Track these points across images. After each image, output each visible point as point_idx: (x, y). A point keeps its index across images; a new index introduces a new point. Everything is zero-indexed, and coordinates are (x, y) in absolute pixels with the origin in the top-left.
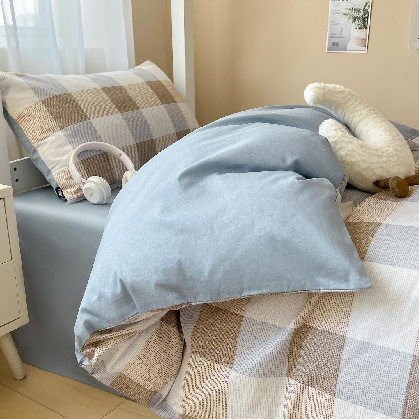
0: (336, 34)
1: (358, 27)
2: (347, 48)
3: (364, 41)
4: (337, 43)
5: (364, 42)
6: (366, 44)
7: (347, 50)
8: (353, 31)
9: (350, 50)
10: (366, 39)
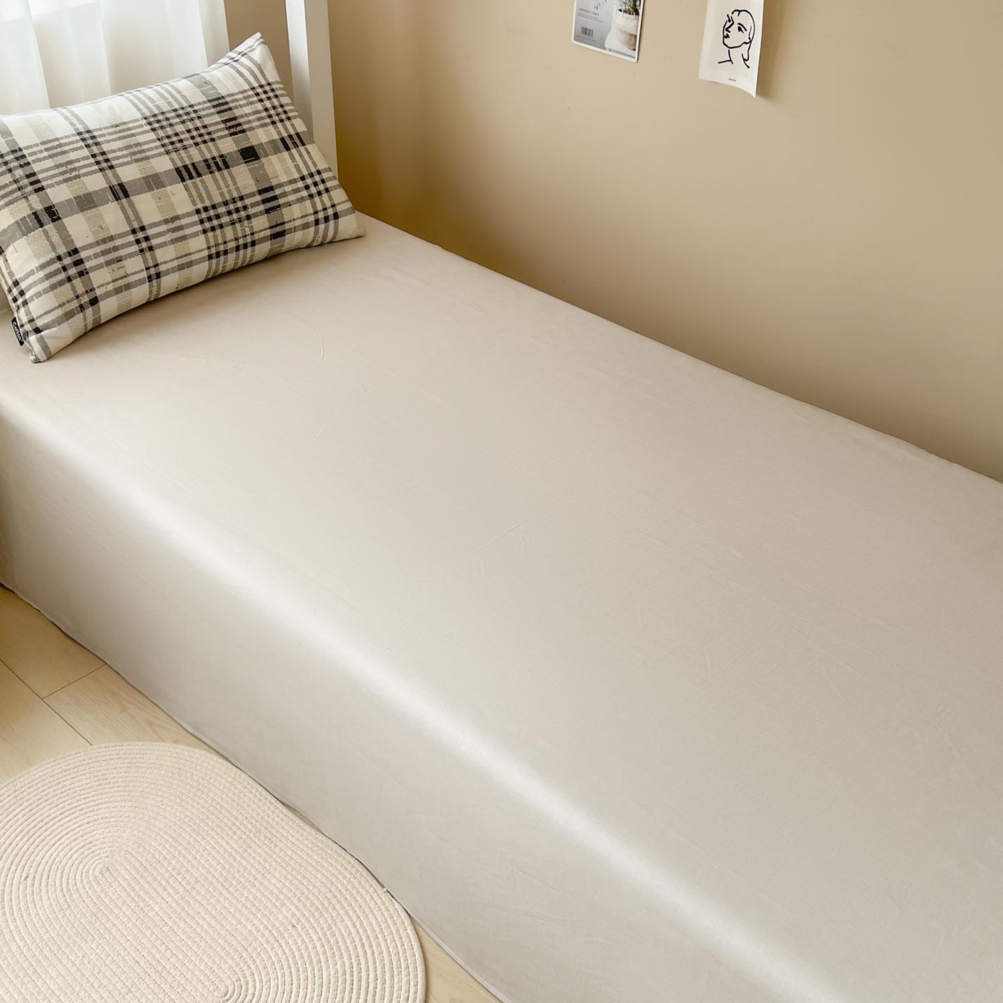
0: (588, 12)
1: (623, 8)
2: (606, 45)
3: (633, 38)
4: (590, 30)
5: (634, 41)
6: (635, 45)
7: (605, 49)
8: (617, 14)
9: (610, 50)
10: (636, 37)
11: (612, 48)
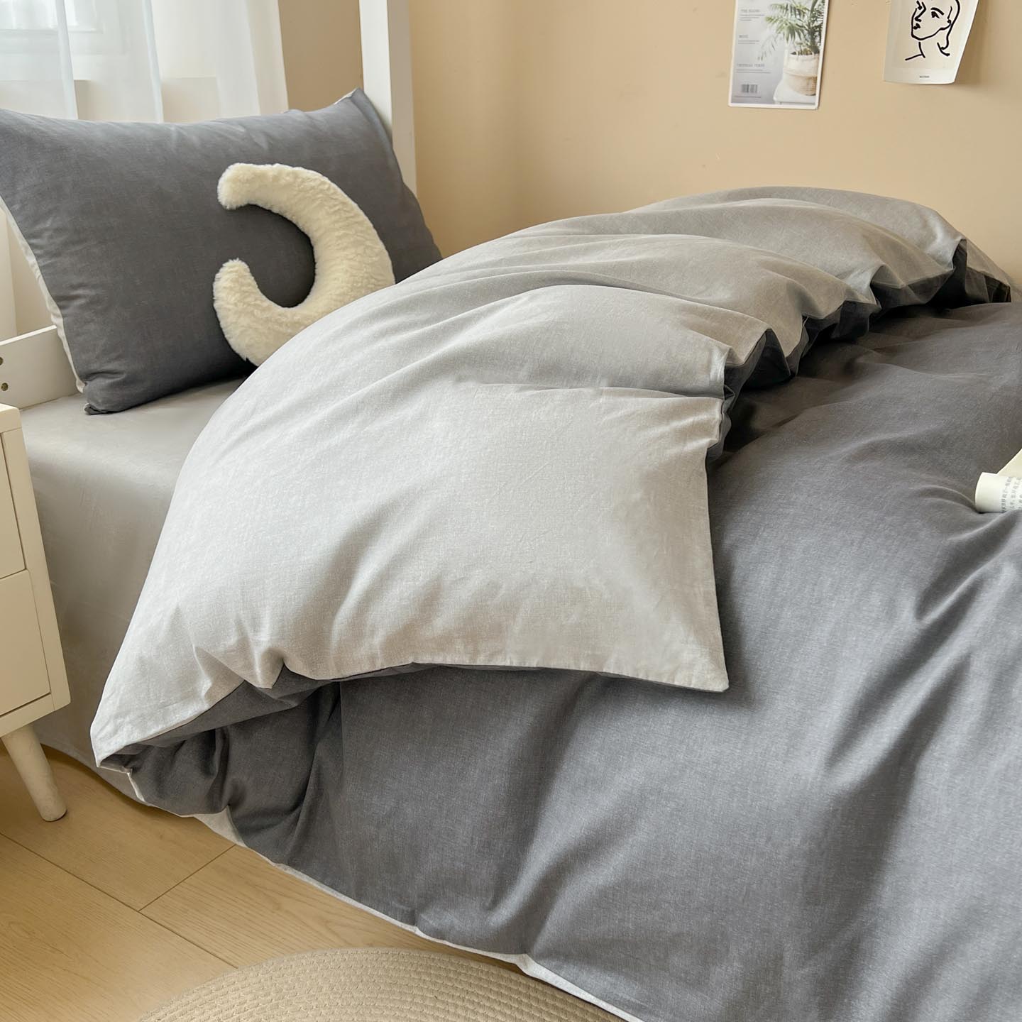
0: (751, 66)
1: (798, 49)
2: (775, 98)
3: (812, 82)
4: (753, 86)
5: (813, 85)
6: (815, 89)
7: (773, 102)
8: (789, 58)
9: (781, 103)
10: (816, 78)
11: (781, 100)
